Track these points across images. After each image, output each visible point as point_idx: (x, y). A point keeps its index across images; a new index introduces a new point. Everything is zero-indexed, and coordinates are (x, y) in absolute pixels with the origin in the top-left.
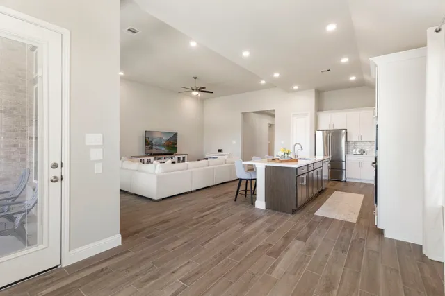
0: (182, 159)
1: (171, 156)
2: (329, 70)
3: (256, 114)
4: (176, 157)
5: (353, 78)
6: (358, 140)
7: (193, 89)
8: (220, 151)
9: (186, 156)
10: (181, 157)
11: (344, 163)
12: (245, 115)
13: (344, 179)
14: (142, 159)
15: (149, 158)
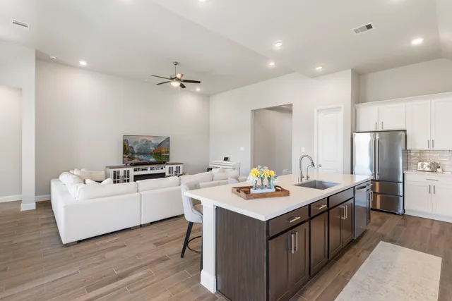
0: (175, 170)
1: (161, 166)
2: (369, 27)
3: (271, 112)
4: (167, 167)
5: (417, 41)
6: (426, 148)
7: (172, 79)
8: (226, 159)
9: (181, 166)
10: (174, 167)
11: (401, 185)
12: (256, 113)
13: (401, 211)
14: (117, 170)
15: (126, 169)
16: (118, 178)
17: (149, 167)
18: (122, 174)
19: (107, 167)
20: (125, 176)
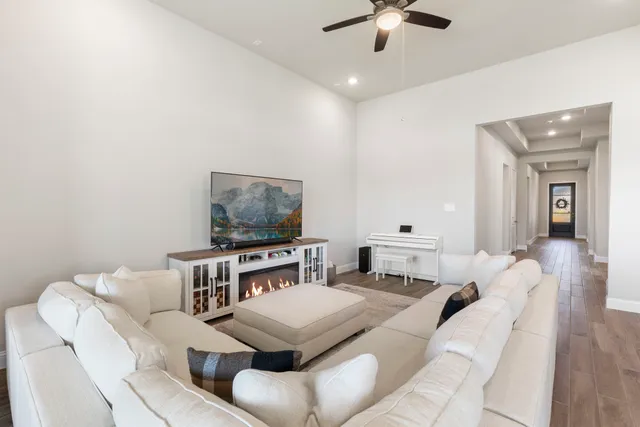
1: (287, 247)
8: (406, 229)
9: (324, 245)
10: (314, 247)
14: (201, 263)
15: (223, 259)
16: (205, 284)
17: (265, 252)
18: (213, 273)
19: (169, 255)
20: (219, 278)
